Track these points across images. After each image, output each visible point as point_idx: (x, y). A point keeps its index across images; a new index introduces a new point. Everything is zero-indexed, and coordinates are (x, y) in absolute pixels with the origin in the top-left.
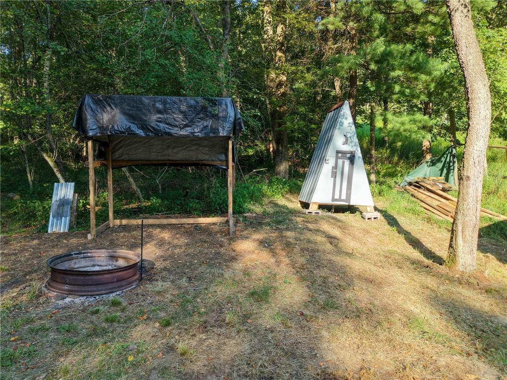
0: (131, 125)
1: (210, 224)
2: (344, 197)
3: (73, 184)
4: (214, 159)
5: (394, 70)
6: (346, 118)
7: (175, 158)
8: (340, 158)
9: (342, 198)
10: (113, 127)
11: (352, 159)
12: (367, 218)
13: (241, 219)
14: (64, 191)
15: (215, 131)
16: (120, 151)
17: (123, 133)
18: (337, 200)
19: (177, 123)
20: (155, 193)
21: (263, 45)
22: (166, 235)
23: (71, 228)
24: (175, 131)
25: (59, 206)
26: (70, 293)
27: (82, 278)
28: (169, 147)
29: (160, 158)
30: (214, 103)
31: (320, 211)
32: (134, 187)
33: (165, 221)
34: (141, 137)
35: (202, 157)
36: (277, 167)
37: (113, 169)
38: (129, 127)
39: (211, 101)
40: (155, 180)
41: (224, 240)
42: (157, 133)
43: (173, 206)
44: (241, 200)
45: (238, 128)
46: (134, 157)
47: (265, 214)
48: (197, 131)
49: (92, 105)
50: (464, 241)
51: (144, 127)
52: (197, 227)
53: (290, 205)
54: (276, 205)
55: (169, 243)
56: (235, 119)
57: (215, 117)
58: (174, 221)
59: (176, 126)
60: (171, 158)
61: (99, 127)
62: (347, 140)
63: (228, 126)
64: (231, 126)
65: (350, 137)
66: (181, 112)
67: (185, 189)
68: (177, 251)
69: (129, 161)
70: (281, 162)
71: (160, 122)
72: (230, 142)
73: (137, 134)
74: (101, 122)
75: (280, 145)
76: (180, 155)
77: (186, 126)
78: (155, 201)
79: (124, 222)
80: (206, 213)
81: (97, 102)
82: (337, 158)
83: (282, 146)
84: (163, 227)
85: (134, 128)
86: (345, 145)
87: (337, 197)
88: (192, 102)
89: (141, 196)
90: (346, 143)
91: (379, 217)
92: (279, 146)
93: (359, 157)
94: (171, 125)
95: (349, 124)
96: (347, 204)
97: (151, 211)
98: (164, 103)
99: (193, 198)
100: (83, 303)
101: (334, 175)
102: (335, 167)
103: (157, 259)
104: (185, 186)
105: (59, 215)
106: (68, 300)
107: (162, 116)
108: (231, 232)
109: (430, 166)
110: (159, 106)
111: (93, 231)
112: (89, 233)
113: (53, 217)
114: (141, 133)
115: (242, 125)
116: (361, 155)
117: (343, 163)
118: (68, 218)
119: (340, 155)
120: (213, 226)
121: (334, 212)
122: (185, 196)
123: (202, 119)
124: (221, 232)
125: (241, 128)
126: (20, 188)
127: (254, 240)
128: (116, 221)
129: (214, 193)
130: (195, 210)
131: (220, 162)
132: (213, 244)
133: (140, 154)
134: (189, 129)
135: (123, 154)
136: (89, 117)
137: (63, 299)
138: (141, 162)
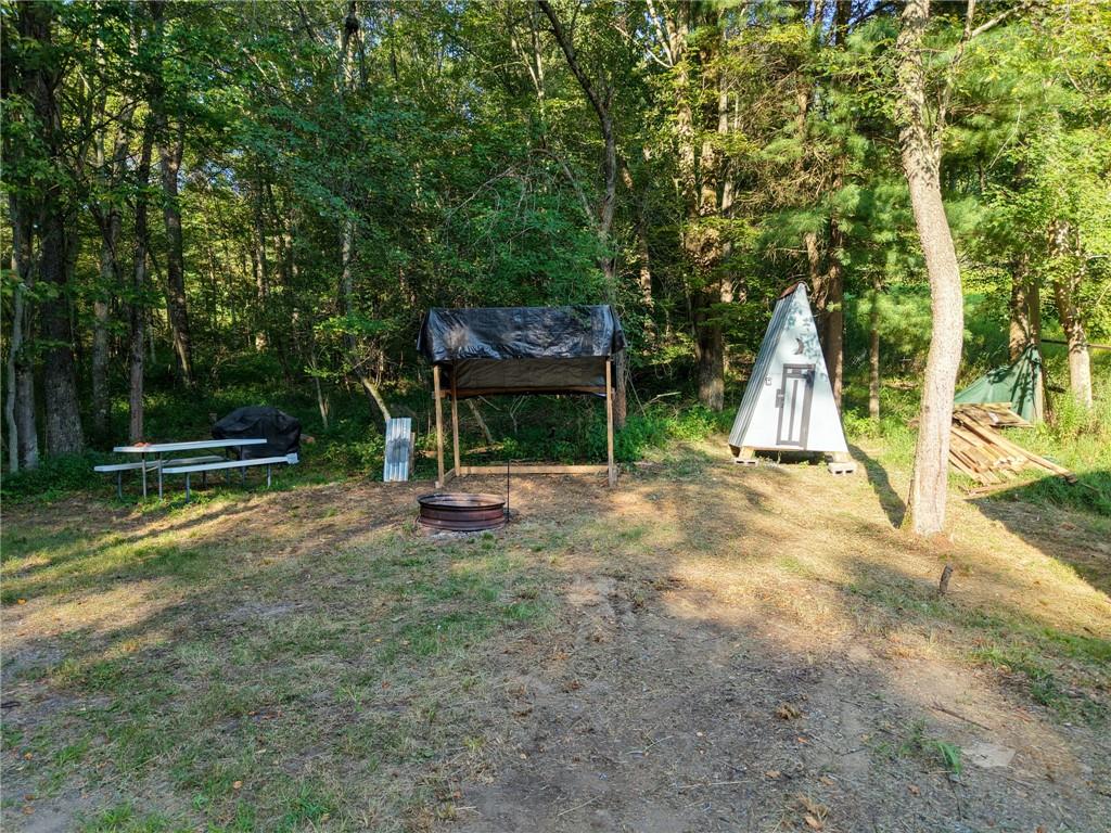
0: (486, 346)
1: (585, 474)
2: (796, 437)
3: (409, 420)
4: (590, 383)
5: (880, 230)
6: (800, 312)
7: (537, 384)
8: (790, 376)
9: (793, 439)
10: (463, 349)
11: (810, 378)
12: (834, 471)
13: (628, 468)
14: (399, 430)
15: (589, 349)
16: (466, 376)
17: (475, 356)
18: (784, 443)
19: (540, 341)
20: (509, 432)
21: (676, 181)
22: (529, 485)
23: (410, 476)
24: (536, 351)
25: (395, 448)
26: (443, 528)
27: (453, 513)
28: (528, 368)
29: (518, 384)
30: (586, 313)
31: (756, 461)
32: (481, 423)
33: (525, 470)
34: (497, 359)
35: (572, 381)
36: (702, 388)
37: (458, 399)
38: (483, 349)
39: (582, 310)
40: (508, 412)
41: (602, 492)
42: (516, 354)
43: (534, 449)
44: (631, 442)
45: (618, 343)
46: (483, 383)
47: (666, 464)
48: (563, 349)
49: (438, 323)
50: (923, 495)
51: (500, 347)
52: (567, 477)
53: (711, 451)
54: (688, 450)
55: (533, 493)
56: (614, 333)
57: (588, 331)
58: (535, 469)
59: (540, 346)
60: (531, 384)
61: (446, 349)
62: (802, 347)
63: (605, 341)
64: (608, 342)
65: (807, 342)
66: (545, 327)
67: (550, 426)
68: (543, 501)
69: (477, 388)
70: (710, 380)
71: (519, 340)
72: (608, 364)
73: (491, 357)
74: (449, 342)
75: (708, 351)
76: (544, 379)
77: (551, 344)
78: (508, 444)
79: (474, 470)
80: (578, 461)
81: (443, 318)
82: (785, 376)
83: (711, 353)
84: (524, 476)
85: (488, 349)
86: (798, 356)
87: (785, 437)
88: (558, 313)
89: (490, 437)
90: (800, 351)
91: (855, 470)
92: (705, 353)
93: (822, 374)
94: (533, 344)
95: (806, 320)
96: (802, 449)
97: (504, 457)
98: (524, 315)
99: (562, 439)
100: (457, 537)
101: (780, 402)
102: (782, 391)
103: (521, 507)
104: (549, 421)
105: (396, 460)
106: (441, 534)
107: (520, 333)
108: (611, 483)
109: (994, 382)
110: (518, 320)
111: (442, 477)
112: (437, 480)
113: (389, 462)
114: (496, 354)
115: (624, 339)
116: (825, 371)
117: (796, 382)
118: (407, 463)
119: (790, 371)
120: (588, 477)
121: (781, 463)
122: (550, 436)
123: (572, 334)
124: (598, 484)
125: (622, 343)
126: (311, 427)
127: (640, 493)
128: (463, 468)
129: (590, 432)
130: (565, 456)
131: (597, 388)
132: (585, 495)
133: (491, 379)
134: (555, 349)
135: (470, 380)
136: (434, 338)
137: (437, 533)
138: (493, 390)
